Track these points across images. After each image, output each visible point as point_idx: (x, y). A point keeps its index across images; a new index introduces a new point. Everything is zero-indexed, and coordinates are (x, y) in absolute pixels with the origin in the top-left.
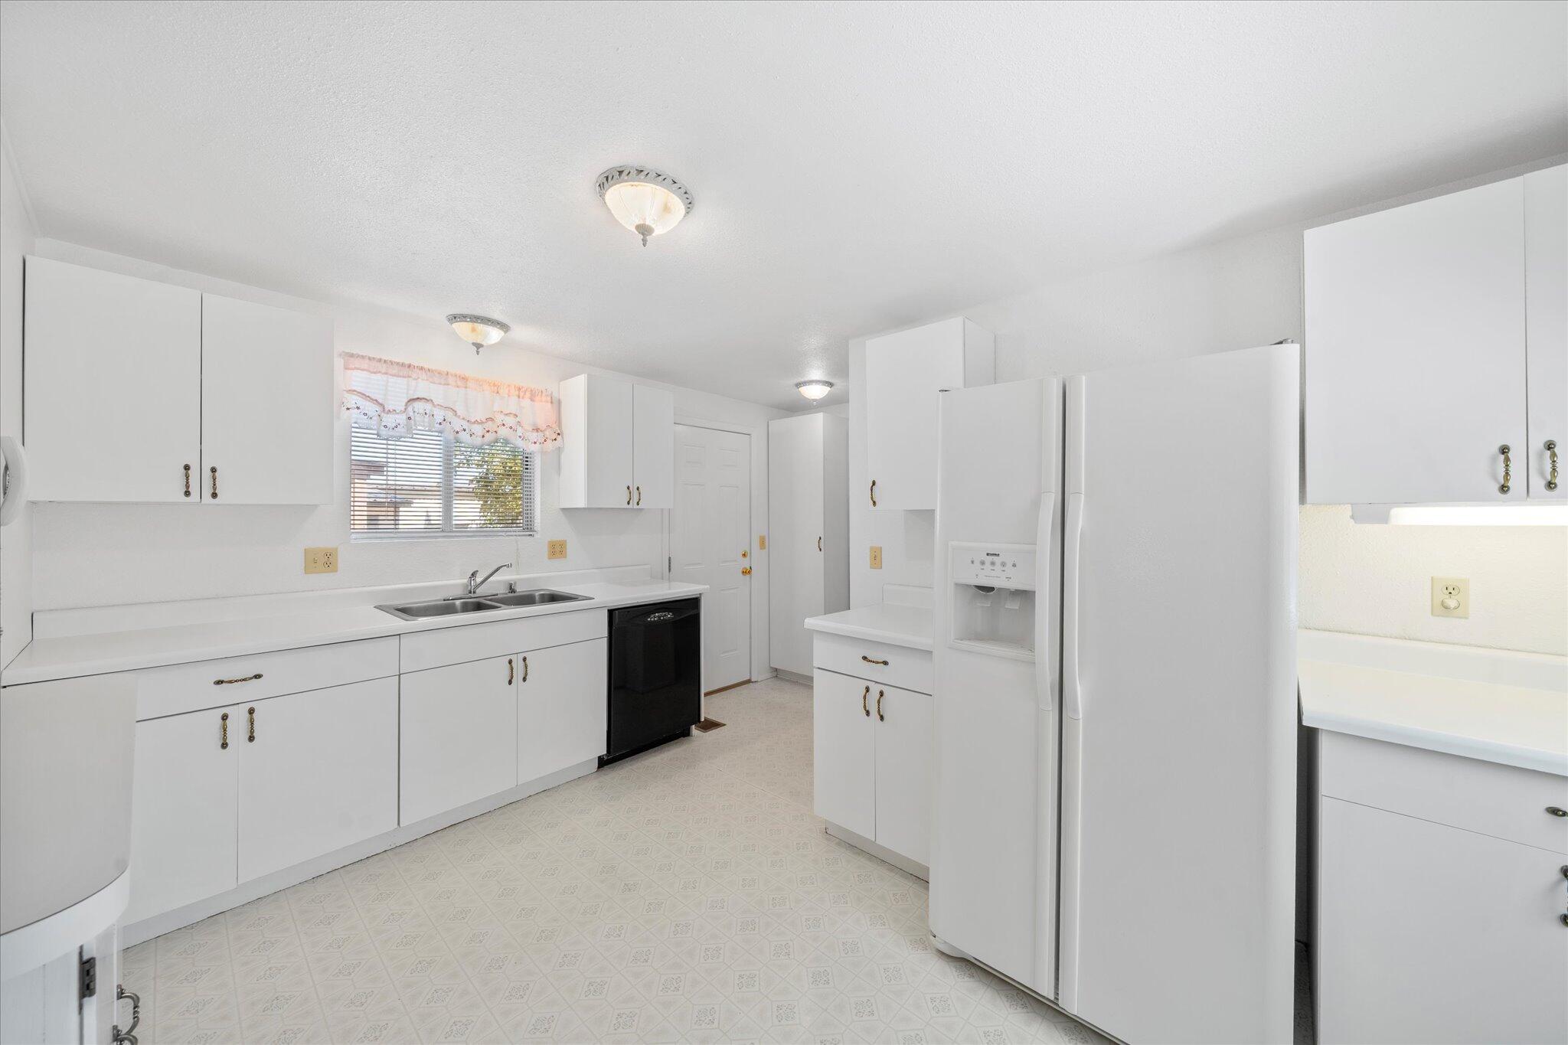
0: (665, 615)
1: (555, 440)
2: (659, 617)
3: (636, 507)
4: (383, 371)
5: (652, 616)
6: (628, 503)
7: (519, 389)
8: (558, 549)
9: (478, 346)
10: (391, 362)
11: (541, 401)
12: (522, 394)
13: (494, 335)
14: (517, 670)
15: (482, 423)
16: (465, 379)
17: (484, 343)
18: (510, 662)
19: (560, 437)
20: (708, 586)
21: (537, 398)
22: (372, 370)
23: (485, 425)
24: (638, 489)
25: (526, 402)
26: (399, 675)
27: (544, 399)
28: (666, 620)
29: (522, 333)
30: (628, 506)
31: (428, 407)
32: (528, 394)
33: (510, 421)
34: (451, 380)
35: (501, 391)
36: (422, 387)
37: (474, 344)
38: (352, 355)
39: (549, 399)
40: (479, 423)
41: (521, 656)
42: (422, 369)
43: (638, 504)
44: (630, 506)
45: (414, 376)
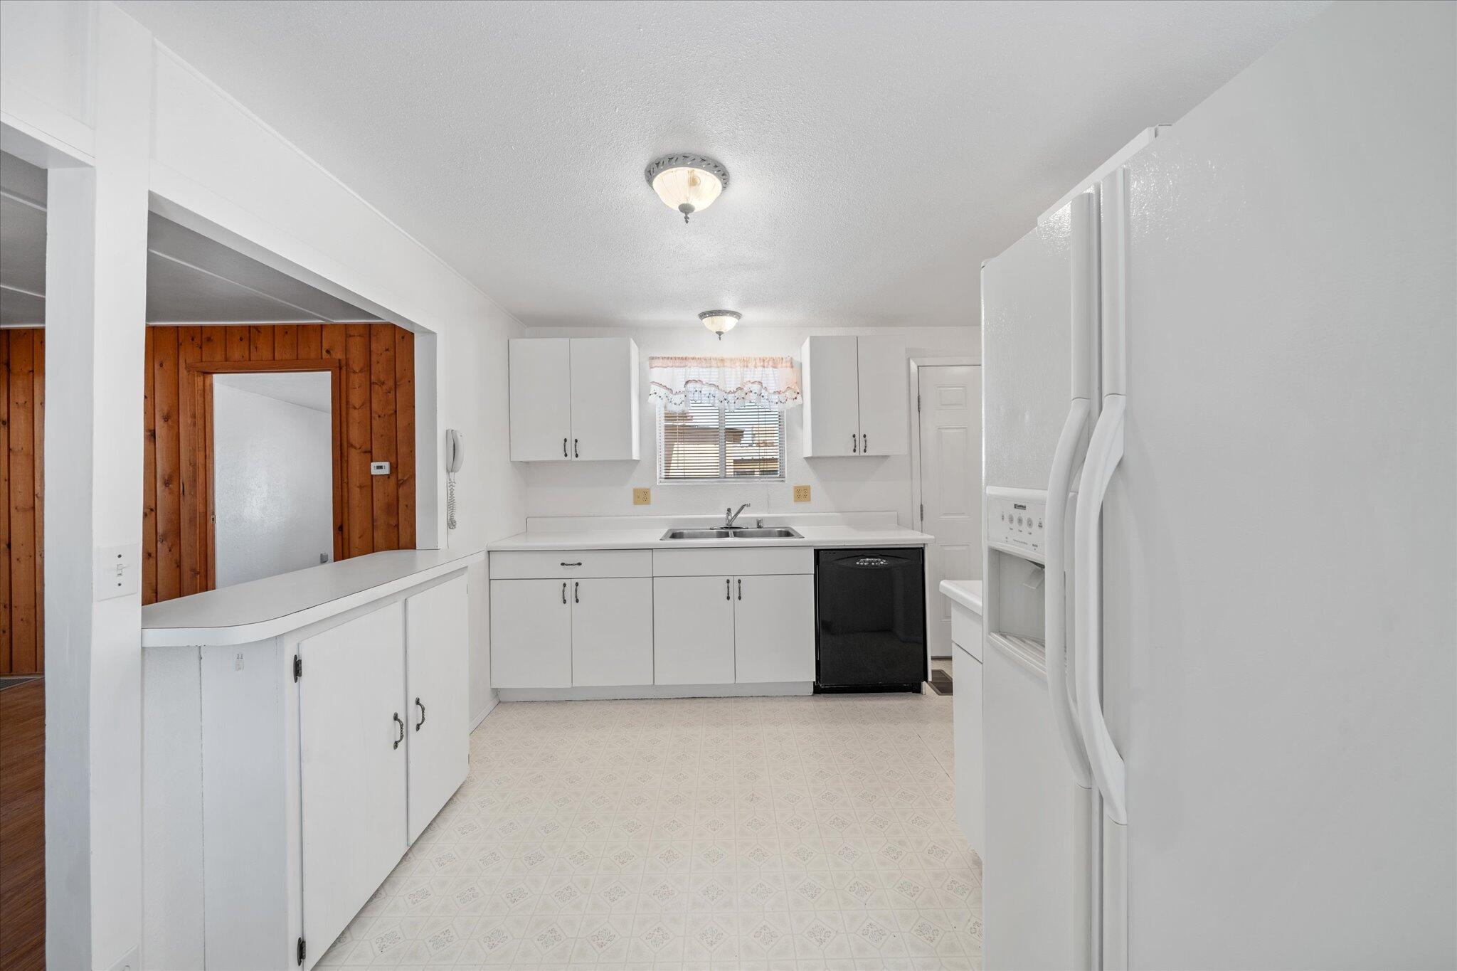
0: (877, 561)
1: (796, 398)
2: (870, 563)
3: (863, 454)
4: (671, 365)
5: (862, 560)
6: (855, 451)
7: (764, 361)
8: (802, 493)
9: (720, 333)
10: (675, 358)
11: (782, 367)
12: (766, 364)
13: (728, 323)
14: (734, 589)
15: (734, 392)
16: (722, 360)
17: (722, 330)
18: (728, 581)
19: (800, 395)
20: (933, 537)
21: (779, 366)
22: (664, 366)
23: (736, 394)
24: (865, 436)
25: (769, 370)
26: (653, 577)
27: (784, 364)
28: (877, 566)
29: (749, 315)
30: (854, 454)
31: (698, 386)
32: (771, 363)
33: (756, 388)
34: (714, 363)
35: (749, 365)
36: (694, 372)
37: (717, 333)
38: (653, 358)
39: (789, 364)
40: (732, 393)
41: (737, 579)
42: (693, 359)
43: (865, 451)
44: (857, 453)
45: (689, 365)
